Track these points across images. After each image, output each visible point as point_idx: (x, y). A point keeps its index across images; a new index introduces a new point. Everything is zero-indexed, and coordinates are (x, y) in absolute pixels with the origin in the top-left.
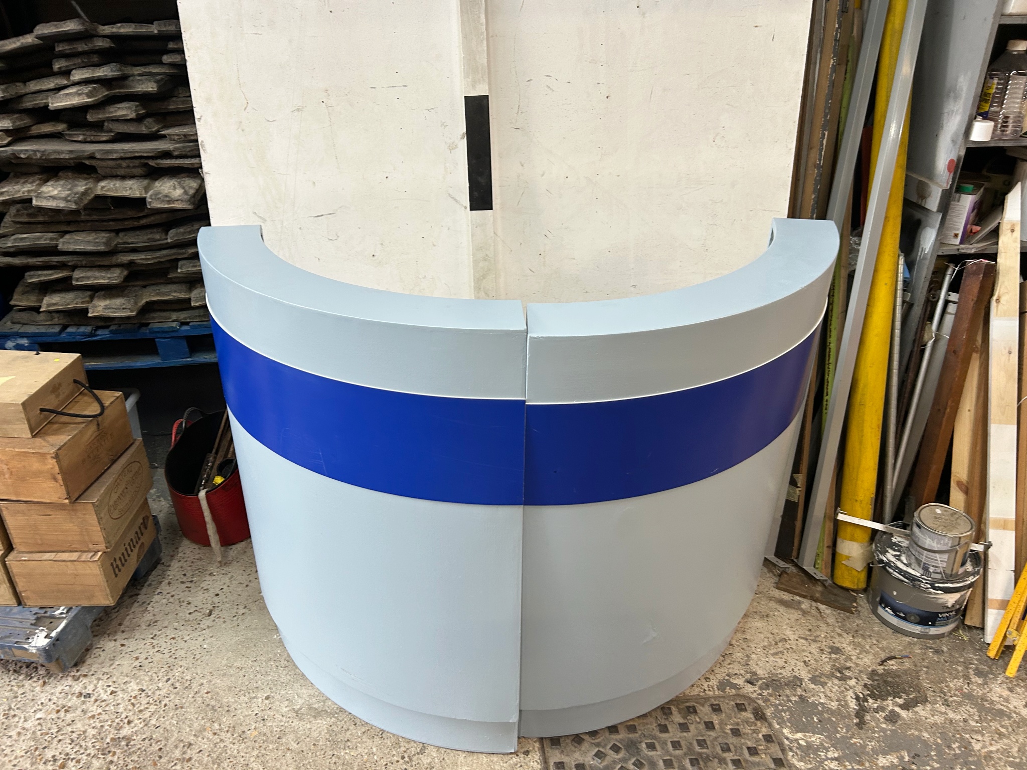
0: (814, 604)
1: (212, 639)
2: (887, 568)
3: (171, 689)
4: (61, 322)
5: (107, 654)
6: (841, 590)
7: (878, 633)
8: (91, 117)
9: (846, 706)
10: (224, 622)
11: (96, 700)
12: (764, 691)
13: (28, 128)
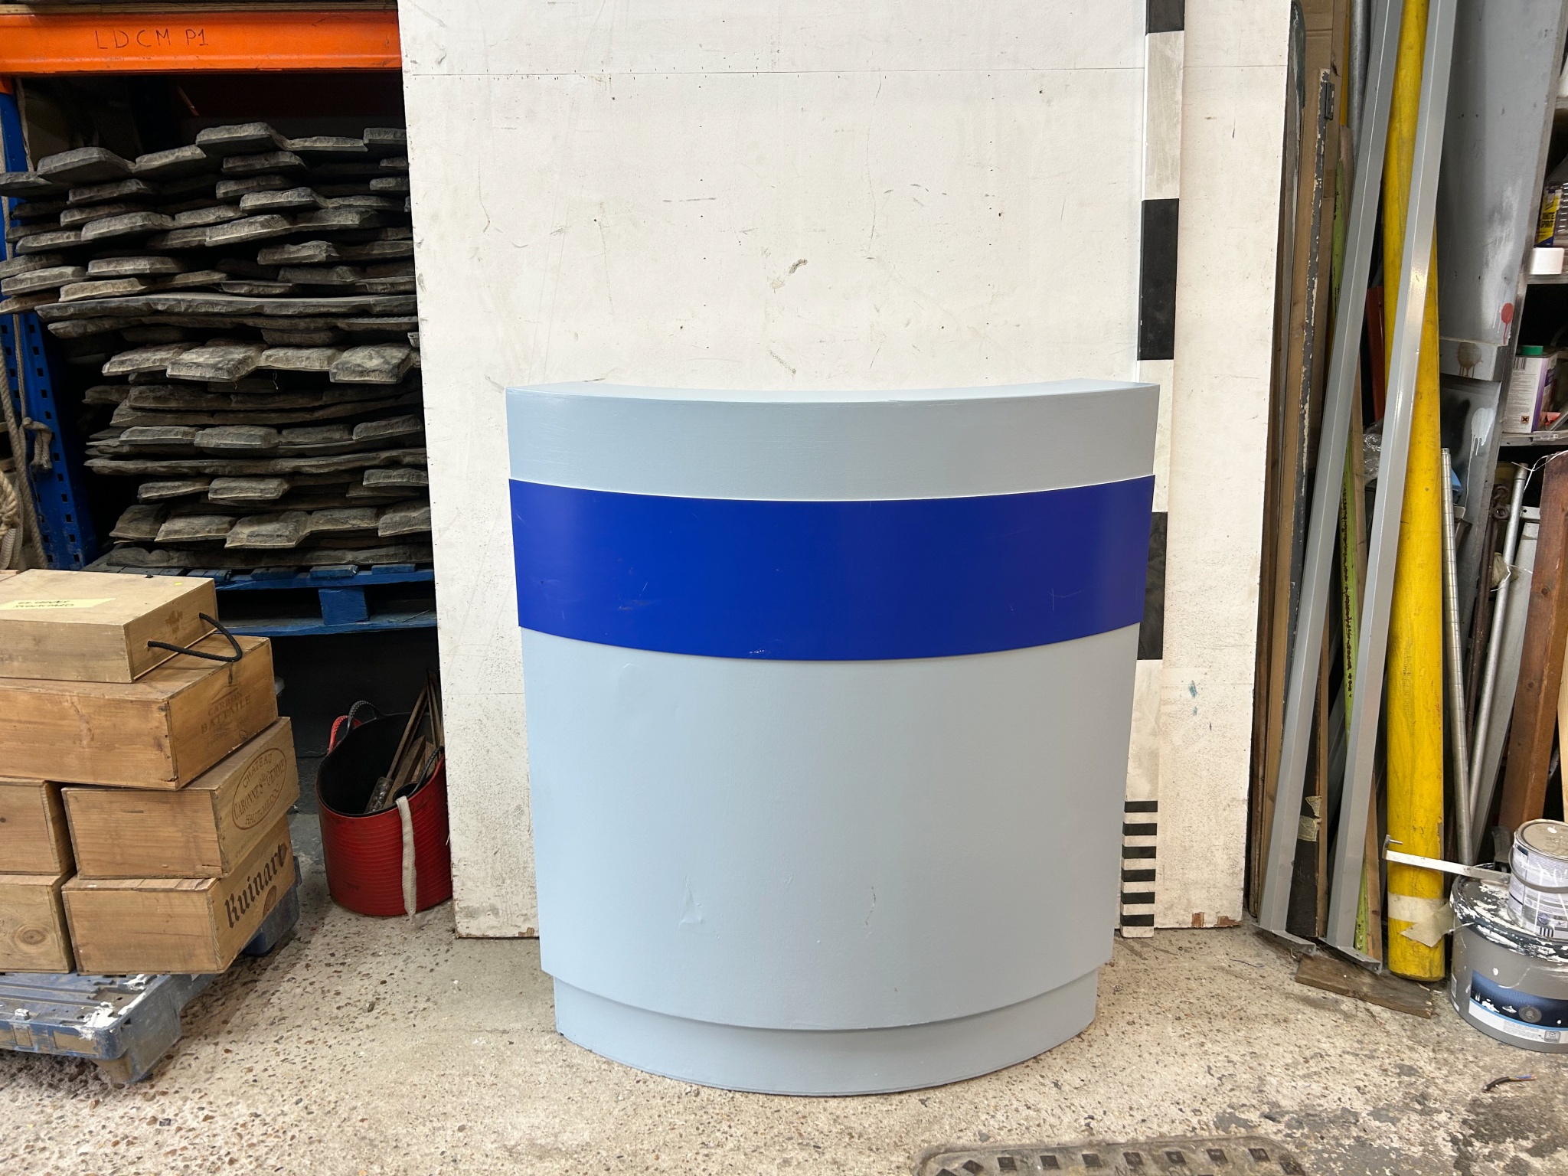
0: (1360, 1003)
1: (374, 1043)
2: (1479, 927)
3: (304, 1114)
4: (181, 563)
5: (202, 1064)
6: (1404, 983)
7: (1475, 1045)
8: (264, 258)
9: (1437, 1151)
10: (394, 1020)
11: (179, 1129)
12: (1295, 1131)
13: (171, 276)
